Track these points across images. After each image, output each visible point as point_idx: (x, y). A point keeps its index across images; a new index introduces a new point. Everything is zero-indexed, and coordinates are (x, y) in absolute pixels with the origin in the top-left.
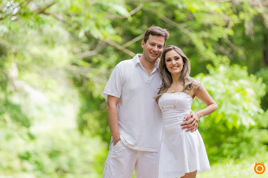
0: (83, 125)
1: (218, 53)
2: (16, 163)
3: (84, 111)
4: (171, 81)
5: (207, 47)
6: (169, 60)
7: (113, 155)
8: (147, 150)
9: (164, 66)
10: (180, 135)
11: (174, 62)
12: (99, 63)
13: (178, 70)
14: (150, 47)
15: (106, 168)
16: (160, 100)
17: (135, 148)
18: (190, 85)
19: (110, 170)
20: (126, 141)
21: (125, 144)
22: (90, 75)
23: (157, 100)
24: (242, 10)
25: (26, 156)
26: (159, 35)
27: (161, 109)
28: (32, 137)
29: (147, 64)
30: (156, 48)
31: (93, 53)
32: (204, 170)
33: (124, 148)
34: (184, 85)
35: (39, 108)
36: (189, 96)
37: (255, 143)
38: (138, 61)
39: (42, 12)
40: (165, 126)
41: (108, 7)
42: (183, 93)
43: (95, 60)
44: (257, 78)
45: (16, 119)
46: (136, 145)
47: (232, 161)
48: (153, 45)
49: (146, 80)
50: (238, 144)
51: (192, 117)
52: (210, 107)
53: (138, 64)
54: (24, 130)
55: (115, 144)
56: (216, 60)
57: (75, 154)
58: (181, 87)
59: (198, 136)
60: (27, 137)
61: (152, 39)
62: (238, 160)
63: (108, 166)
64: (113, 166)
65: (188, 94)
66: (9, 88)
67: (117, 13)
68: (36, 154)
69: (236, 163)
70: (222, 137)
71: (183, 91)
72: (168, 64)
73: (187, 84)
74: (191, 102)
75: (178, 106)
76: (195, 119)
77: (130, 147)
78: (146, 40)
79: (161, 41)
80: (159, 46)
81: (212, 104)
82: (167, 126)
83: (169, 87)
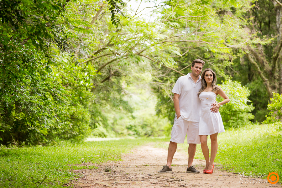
0: (159, 112)
1: (227, 74)
2: (125, 131)
3: (158, 105)
4: (206, 86)
5: (221, 71)
6: (207, 75)
7: (177, 123)
8: (194, 121)
9: (203, 78)
10: (209, 114)
11: (209, 77)
12: (167, 80)
13: (210, 81)
14: (196, 69)
15: (173, 130)
16: (200, 95)
17: (188, 120)
18: (216, 88)
19: (175, 131)
20: (183, 117)
21: (183, 118)
22: (162, 86)
23: (199, 95)
24: (239, 52)
25: (130, 127)
26: (200, 63)
27: (200, 99)
28: (134, 118)
29: (194, 78)
30: (199, 69)
31: (164, 75)
32: (222, 132)
33: (182, 120)
34: (212, 88)
35: (136, 104)
36: (214, 93)
37: (245, 120)
38: (190, 76)
39: (139, 54)
40: (202, 109)
41: (172, 52)
42: (212, 92)
43: (165, 79)
44: (246, 88)
45: (126, 109)
46: (188, 118)
47: (233, 129)
48: (197, 67)
49: (194, 86)
50: (237, 120)
51: (215, 105)
52: (226, 100)
53: (190, 78)
54: (130, 114)
55: (178, 118)
56: (226, 77)
57: (154, 125)
58: (211, 89)
59: (219, 114)
60: (131, 117)
61: (196, 65)
62: (236, 128)
63: (174, 129)
64: (177, 129)
65: (214, 92)
66: (122, 93)
67: (176, 55)
68: (135, 126)
69: (235, 130)
70: (229, 117)
71: (211, 91)
72: (206, 78)
73: (214, 87)
74: (216, 97)
75: (209, 98)
76: (217, 107)
77: (185, 120)
78: (193, 66)
79: (201, 66)
80: (200, 68)
81: (226, 98)
82: (203, 109)
83: (205, 89)
